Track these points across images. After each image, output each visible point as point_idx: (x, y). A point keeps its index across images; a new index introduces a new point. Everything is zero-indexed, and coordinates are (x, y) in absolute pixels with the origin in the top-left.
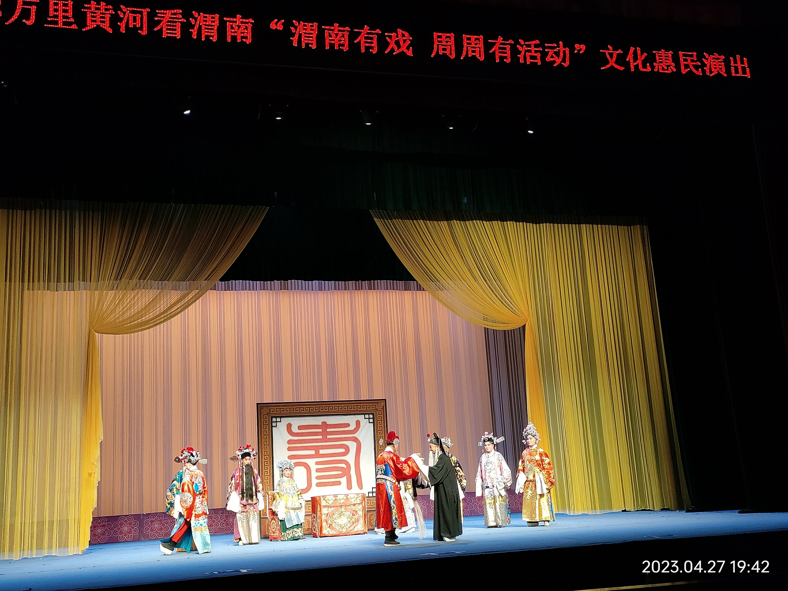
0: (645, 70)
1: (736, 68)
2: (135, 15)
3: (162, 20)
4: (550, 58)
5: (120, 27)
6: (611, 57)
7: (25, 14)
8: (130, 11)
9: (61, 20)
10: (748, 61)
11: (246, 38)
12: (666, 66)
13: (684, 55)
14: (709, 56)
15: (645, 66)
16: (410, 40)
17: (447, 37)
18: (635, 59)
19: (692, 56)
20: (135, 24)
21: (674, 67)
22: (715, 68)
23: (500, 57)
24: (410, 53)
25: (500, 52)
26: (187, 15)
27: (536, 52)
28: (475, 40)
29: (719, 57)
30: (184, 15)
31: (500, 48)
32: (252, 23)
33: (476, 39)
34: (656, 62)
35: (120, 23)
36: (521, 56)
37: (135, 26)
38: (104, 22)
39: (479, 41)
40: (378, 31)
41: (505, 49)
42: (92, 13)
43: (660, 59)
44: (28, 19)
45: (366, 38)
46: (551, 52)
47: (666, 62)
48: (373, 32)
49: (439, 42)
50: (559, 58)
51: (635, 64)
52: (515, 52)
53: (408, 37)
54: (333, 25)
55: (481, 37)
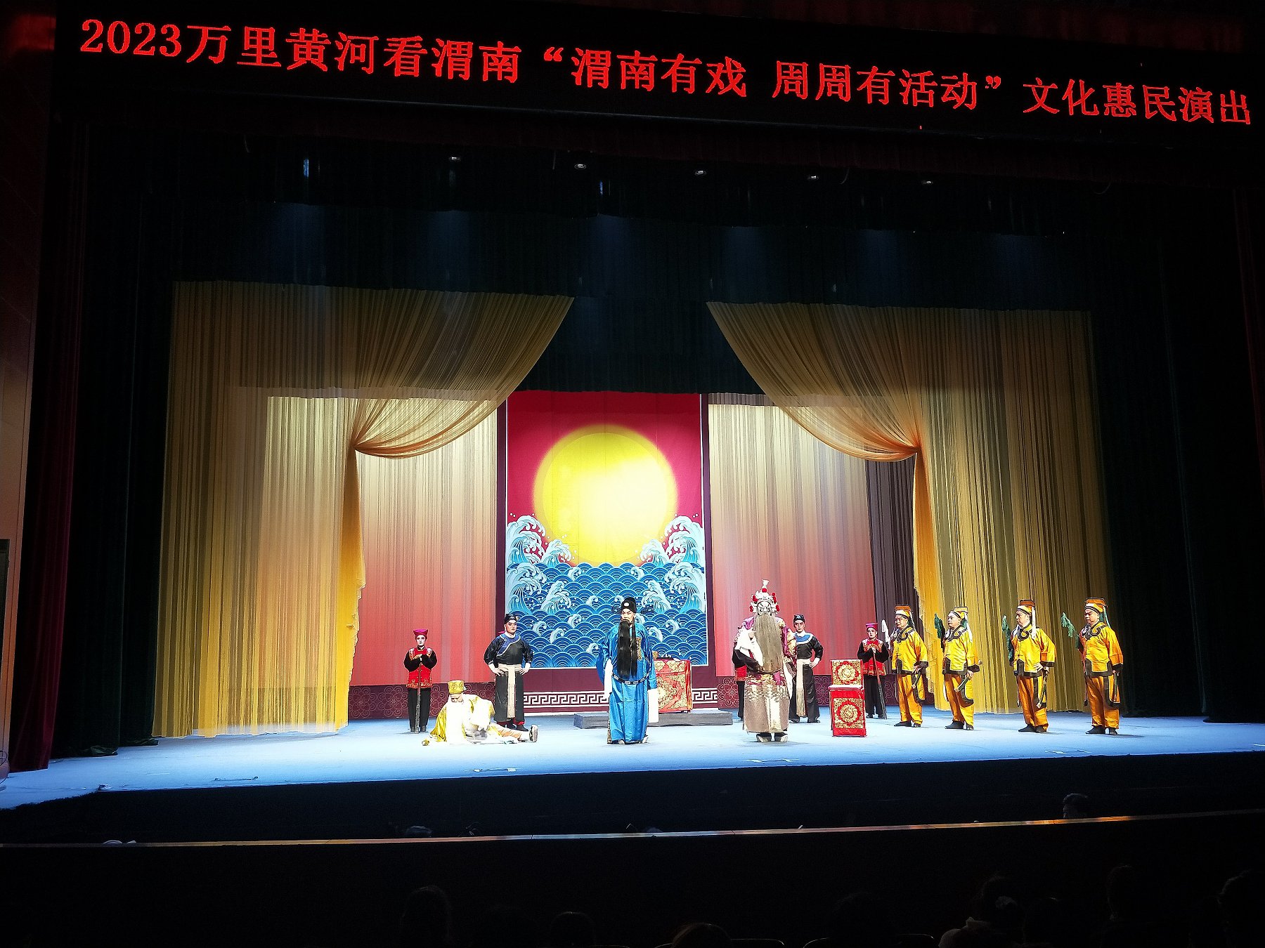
0: (1088, 113)
1: (1229, 111)
2: (359, 46)
3: (395, 53)
4: (949, 96)
5: (337, 63)
6: (1040, 96)
7: (212, 48)
8: (352, 40)
9: (259, 56)
10: (1247, 100)
12: (1122, 106)
13: (1151, 91)
14: (1189, 92)
15: (1090, 108)
16: (742, 73)
17: (796, 68)
18: (1076, 96)
19: (1162, 92)
20: (358, 58)
21: (1134, 109)
22: (1197, 110)
23: (874, 96)
24: (742, 92)
25: (873, 90)
26: (429, 43)
27: (927, 88)
28: (837, 73)
29: (1204, 94)
30: (424, 44)
31: (874, 83)
32: (518, 53)
33: (839, 70)
35: (339, 57)
36: (905, 95)
37: (357, 62)
38: (316, 56)
39: (844, 73)
40: (698, 61)
41: (882, 84)
42: (300, 44)
43: (1113, 97)
44: (215, 54)
45: (679, 71)
46: (950, 88)
47: (1123, 102)
48: (690, 62)
49: (784, 75)
50: (961, 97)
51: (1075, 105)
52: (896, 88)
53: (741, 69)
54: (633, 54)
55: (847, 67)
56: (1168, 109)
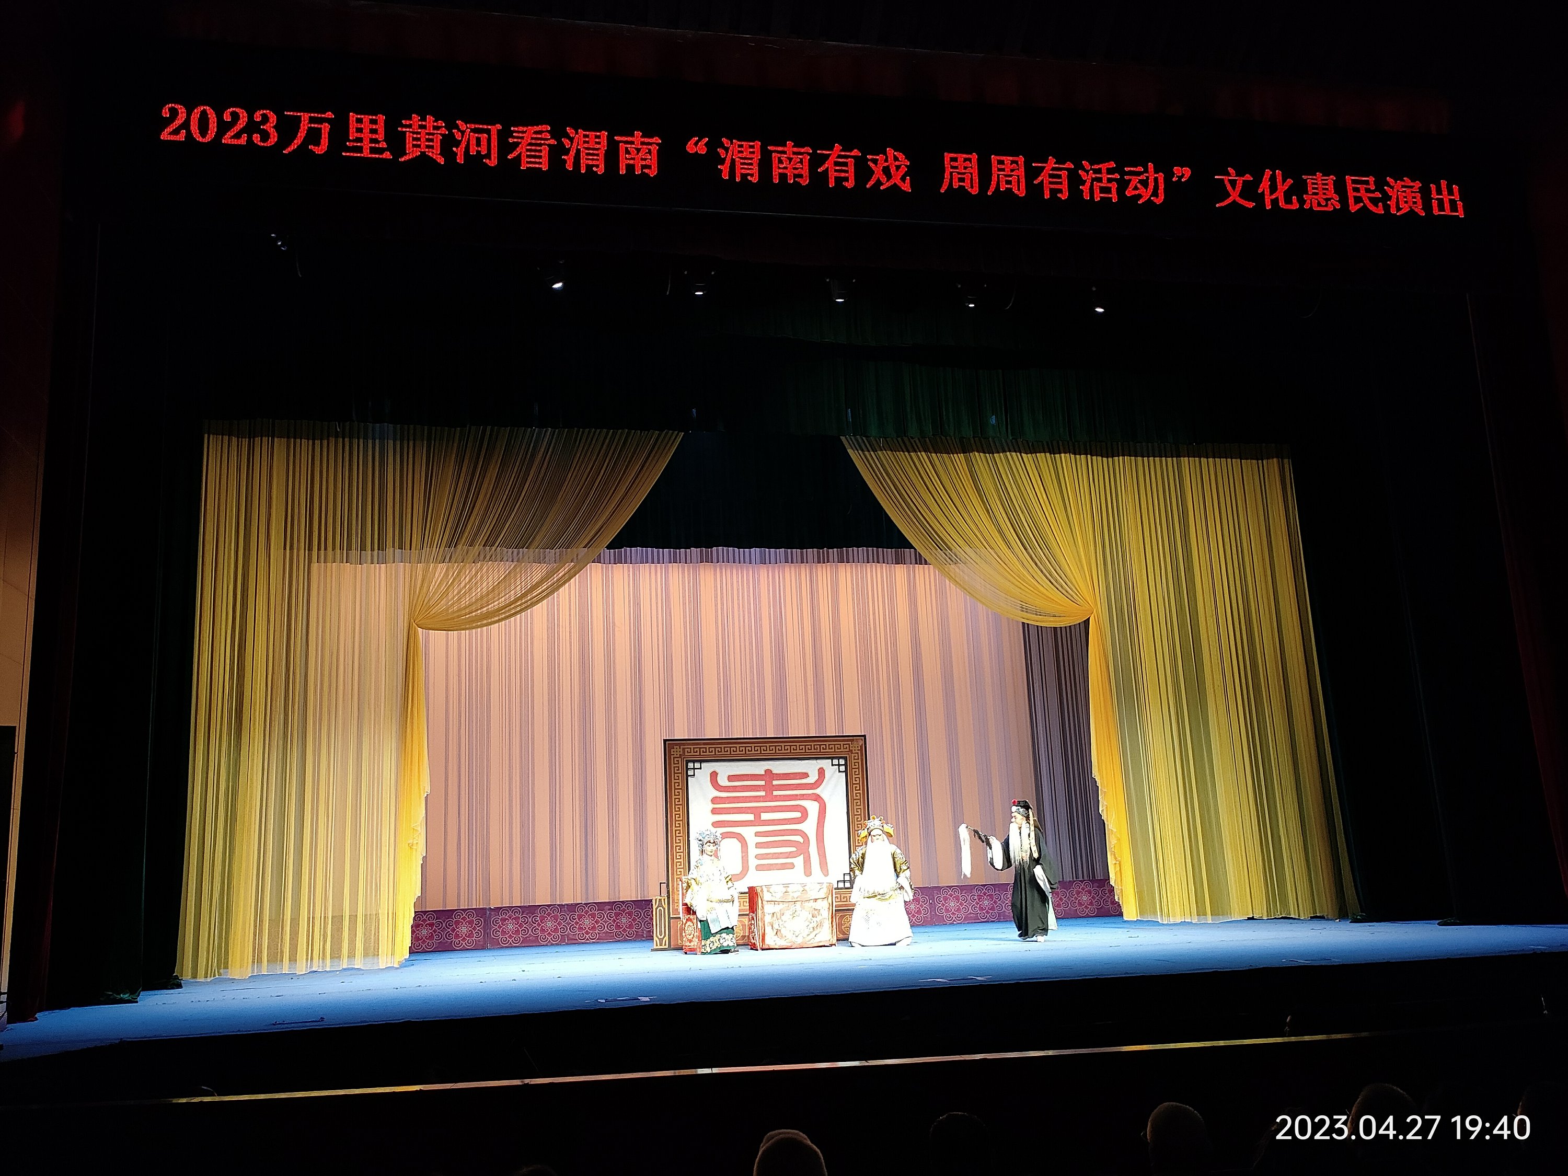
0: (1289, 207)
1: (1441, 203)
2: (480, 136)
3: (520, 143)
4: (1133, 189)
5: (456, 154)
6: (1234, 187)
7: (314, 136)
8: (471, 129)
9: (367, 145)
10: (1460, 190)
11: (649, 167)
12: (1324, 199)
13: (1354, 182)
14: (1396, 183)
15: (1288, 201)
16: (906, 166)
17: (966, 160)
18: (1273, 188)
19: (1367, 182)
20: (479, 149)
21: (1337, 201)
22: (1406, 202)
23: (1051, 190)
24: (906, 187)
25: (1051, 183)
26: (558, 133)
27: (1110, 180)
28: (1011, 164)
29: (1412, 184)
30: (555, 134)
31: (1051, 176)
32: (657, 144)
33: (1013, 162)
34: (1307, 193)
35: (457, 148)
36: (1085, 188)
37: (478, 152)
38: (432, 147)
39: (1017, 164)
40: (856, 152)
41: (1059, 177)
42: (414, 133)
43: (1314, 188)
44: (317, 143)
45: (837, 164)
46: (1135, 180)
47: (1324, 194)
48: (848, 154)
49: (952, 167)
50: (1147, 190)
51: (1273, 197)
52: (1075, 180)
53: (904, 162)
54: (785, 145)
55: (1022, 159)
56: (1374, 201)
